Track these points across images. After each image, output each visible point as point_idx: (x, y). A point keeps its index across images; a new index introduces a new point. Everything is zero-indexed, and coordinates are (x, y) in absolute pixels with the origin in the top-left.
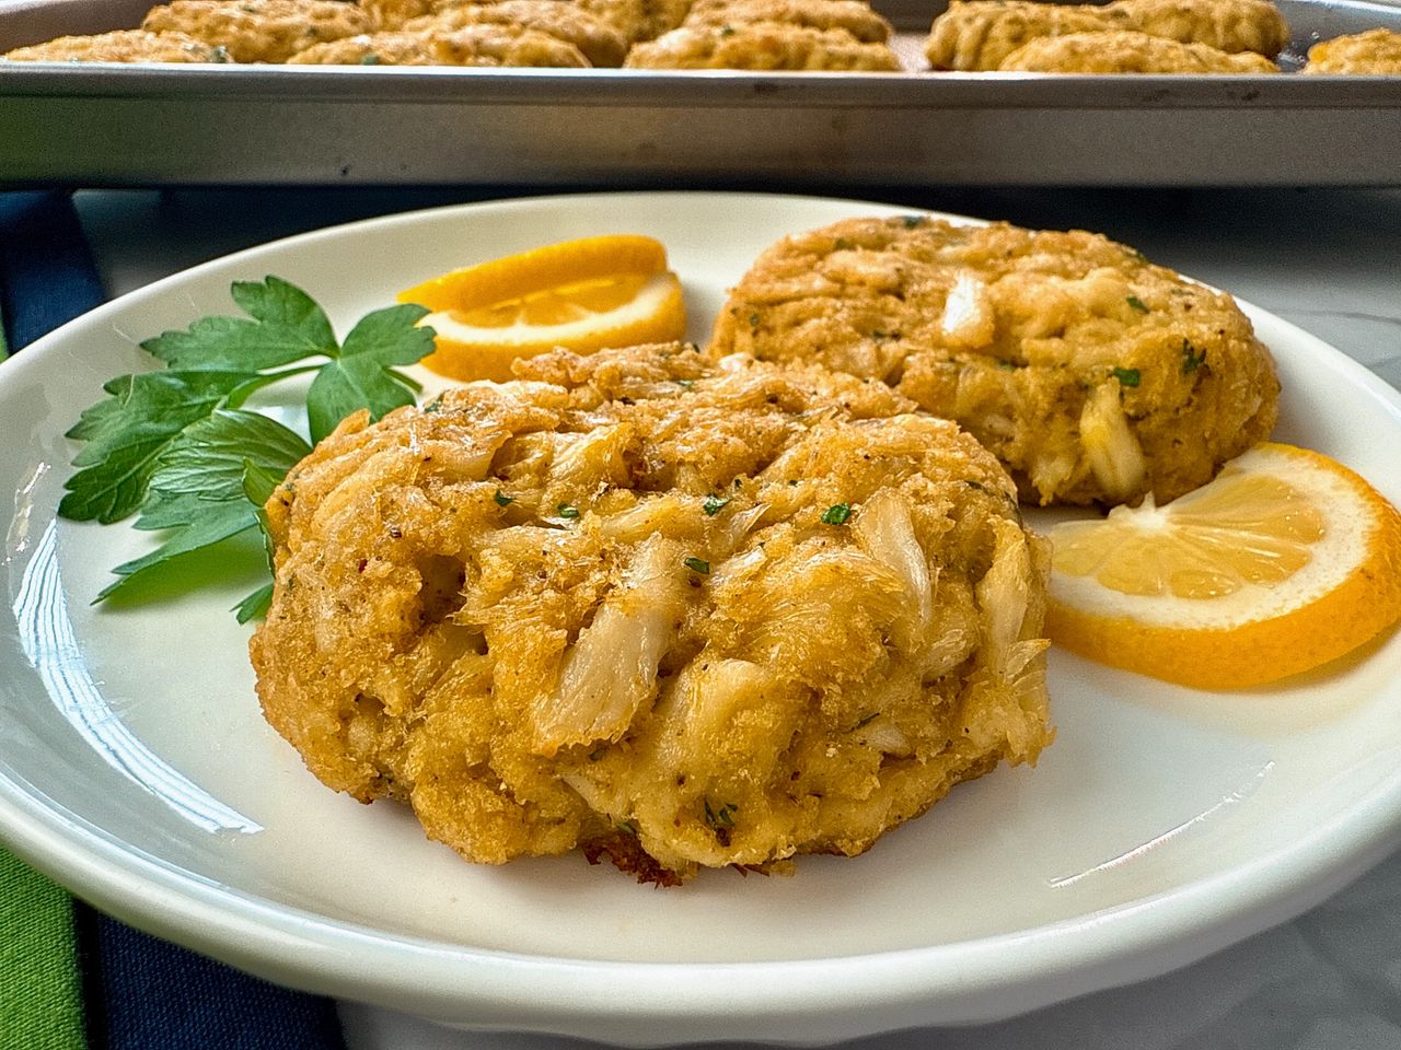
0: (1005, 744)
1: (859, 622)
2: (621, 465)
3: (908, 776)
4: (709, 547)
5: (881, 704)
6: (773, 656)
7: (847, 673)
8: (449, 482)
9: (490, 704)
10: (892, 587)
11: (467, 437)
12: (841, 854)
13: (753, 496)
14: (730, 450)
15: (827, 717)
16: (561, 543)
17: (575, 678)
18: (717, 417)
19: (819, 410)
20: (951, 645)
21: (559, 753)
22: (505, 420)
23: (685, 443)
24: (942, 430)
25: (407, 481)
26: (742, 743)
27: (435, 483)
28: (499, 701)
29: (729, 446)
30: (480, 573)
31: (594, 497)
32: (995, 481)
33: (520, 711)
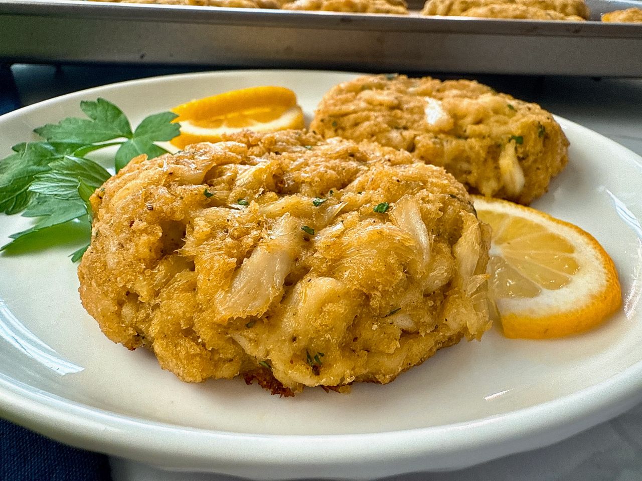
0: (465, 329)
1: (392, 260)
2: (271, 180)
3: (415, 342)
4: (315, 222)
5: (402, 305)
6: (346, 276)
7: (385, 286)
8: (181, 185)
9: (194, 296)
10: (409, 243)
11: (193, 164)
12: (378, 382)
13: (339, 199)
14: (328, 176)
15: (373, 309)
16: (237, 216)
17: (240, 283)
18: (322, 161)
19: (375, 161)
20: (439, 275)
21: (230, 323)
22: (213, 157)
23: (306, 172)
24: (436, 171)
25: (160, 184)
26: (327, 320)
27: (174, 185)
28: (199, 294)
29: (328, 174)
30: (193, 229)
31: (257, 196)
32: (463, 195)
33: (210, 300)
